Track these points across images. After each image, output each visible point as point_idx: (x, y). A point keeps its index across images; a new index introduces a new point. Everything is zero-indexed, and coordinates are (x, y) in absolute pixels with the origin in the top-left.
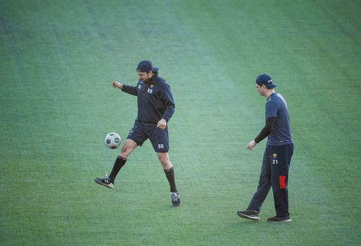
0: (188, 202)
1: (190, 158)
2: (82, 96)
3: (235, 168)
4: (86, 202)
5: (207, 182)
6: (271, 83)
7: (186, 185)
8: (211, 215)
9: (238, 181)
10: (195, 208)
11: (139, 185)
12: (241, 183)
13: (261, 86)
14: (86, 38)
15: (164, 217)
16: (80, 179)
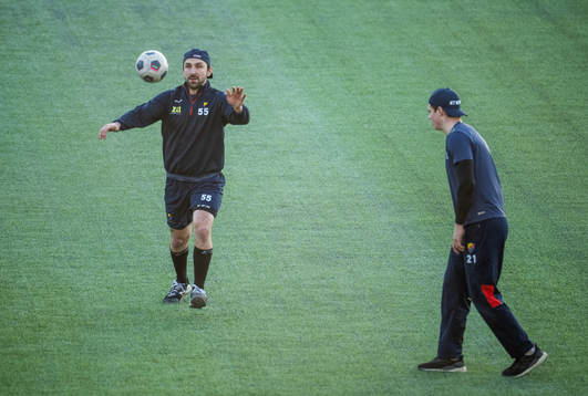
0: (228, 349)
1: (234, 262)
2: (17, 136)
3: (324, 282)
4: (24, 349)
5: (266, 310)
6: (458, 106)
7: (225, 315)
8: (275, 376)
9: (329, 308)
10: (243, 364)
11: (129, 315)
12: (336, 311)
13: (436, 109)
14: (26, 21)
15: (180, 380)
16: (12, 304)
